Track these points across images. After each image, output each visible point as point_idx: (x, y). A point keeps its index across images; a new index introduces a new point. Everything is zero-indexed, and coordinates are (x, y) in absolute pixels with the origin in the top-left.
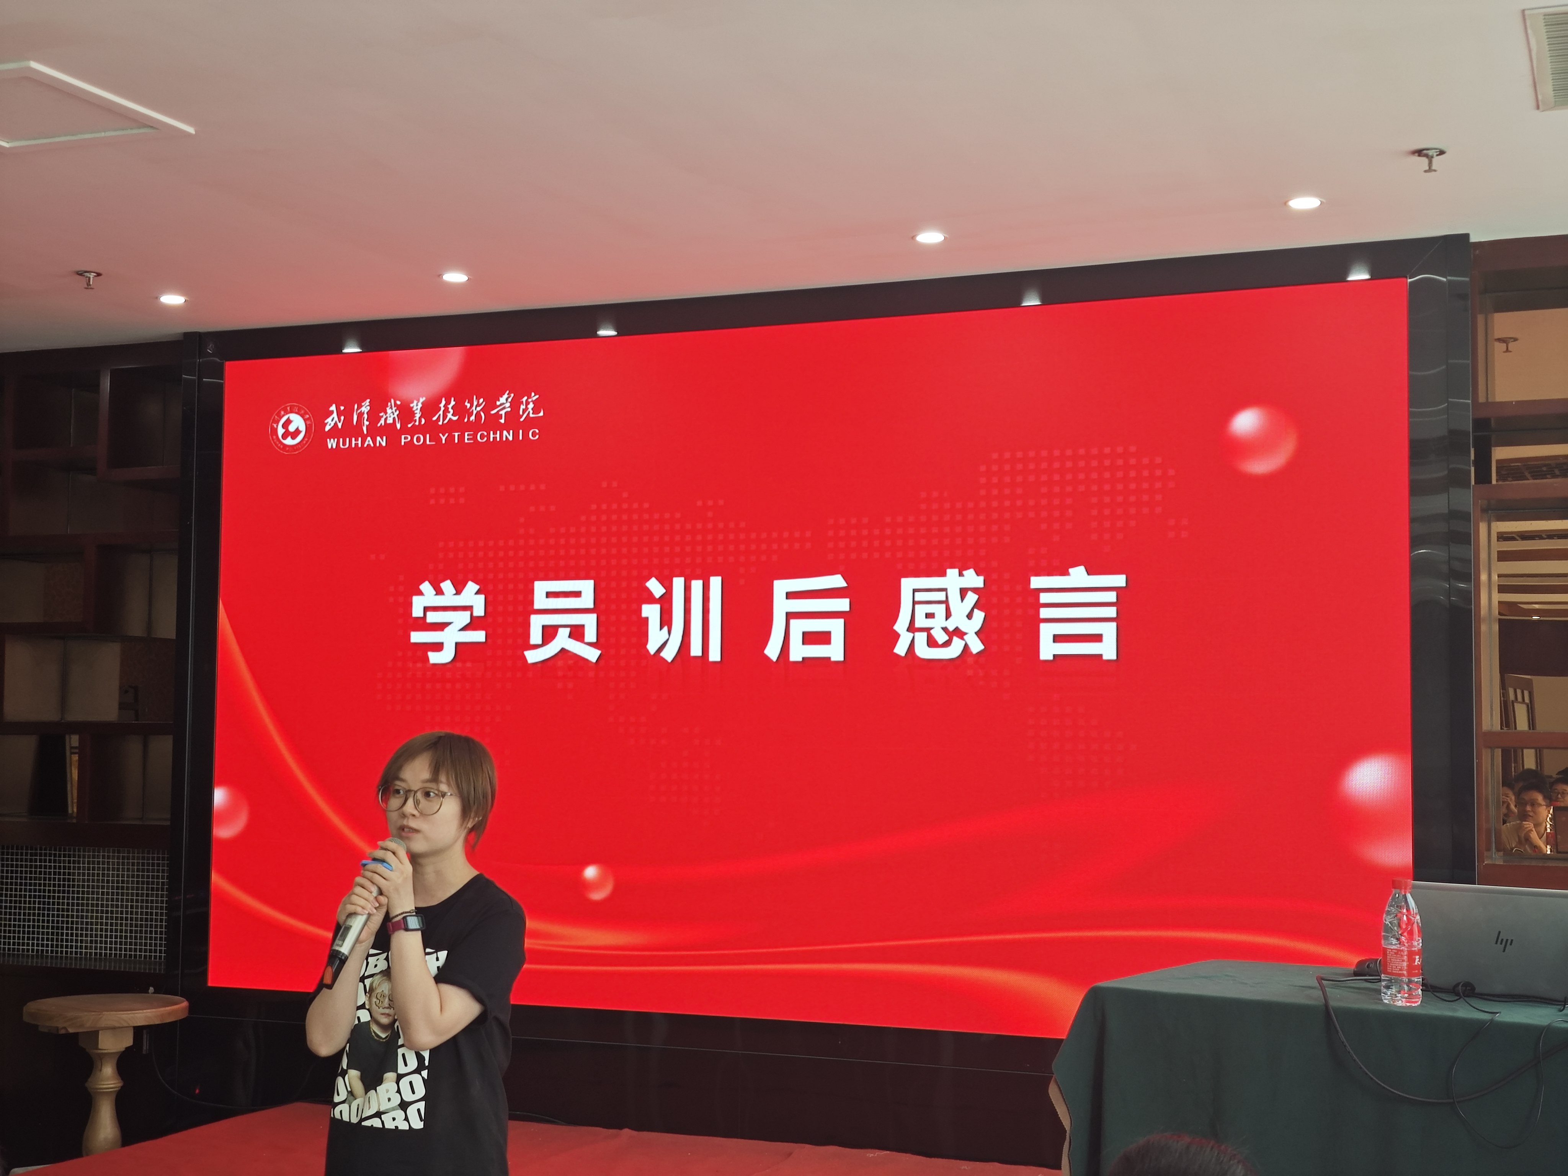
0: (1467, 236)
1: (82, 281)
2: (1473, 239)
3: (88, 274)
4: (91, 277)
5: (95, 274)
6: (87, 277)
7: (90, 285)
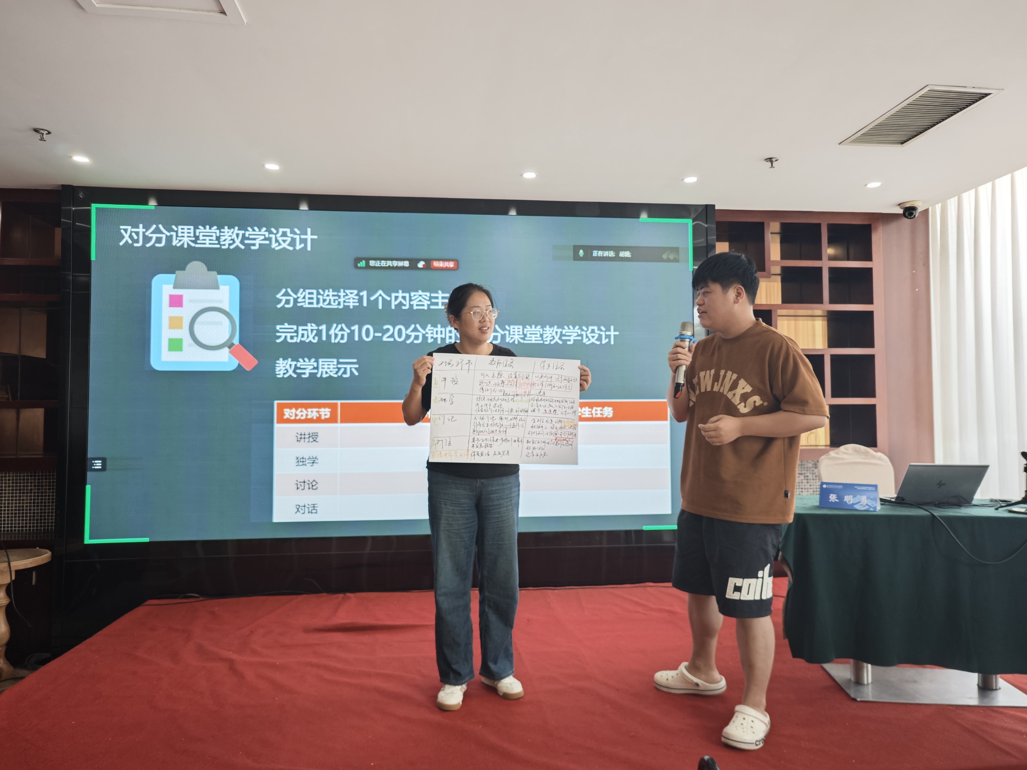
0: (714, 206)
1: (38, 136)
2: (717, 208)
3: (42, 132)
4: (45, 133)
5: (47, 132)
6: (41, 133)
7: (43, 138)
